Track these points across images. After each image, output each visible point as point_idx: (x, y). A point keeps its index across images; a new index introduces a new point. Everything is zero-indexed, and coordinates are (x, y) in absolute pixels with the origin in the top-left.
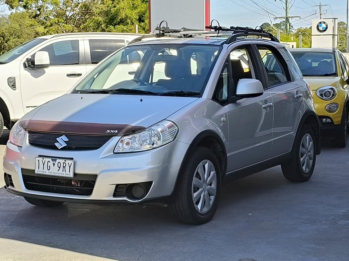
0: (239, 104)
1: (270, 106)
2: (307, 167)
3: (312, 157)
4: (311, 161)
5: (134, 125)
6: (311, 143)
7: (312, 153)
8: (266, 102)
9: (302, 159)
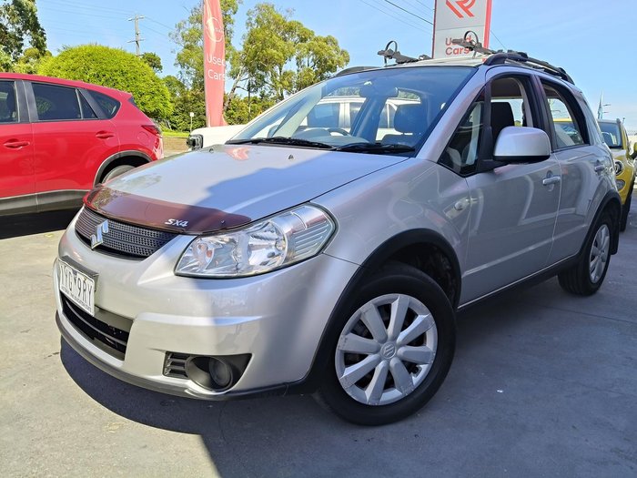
0: (500, 175)
1: (556, 183)
2: (597, 274)
3: (606, 259)
4: (604, 264)
5: (229, 211)
6: (608, 238)
7: (606, 252)
8: (549, 174)
9: (592, 264)
